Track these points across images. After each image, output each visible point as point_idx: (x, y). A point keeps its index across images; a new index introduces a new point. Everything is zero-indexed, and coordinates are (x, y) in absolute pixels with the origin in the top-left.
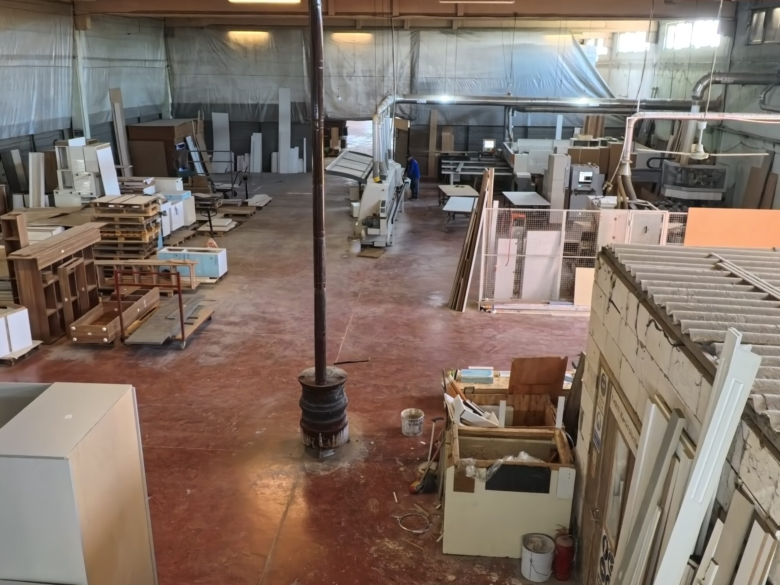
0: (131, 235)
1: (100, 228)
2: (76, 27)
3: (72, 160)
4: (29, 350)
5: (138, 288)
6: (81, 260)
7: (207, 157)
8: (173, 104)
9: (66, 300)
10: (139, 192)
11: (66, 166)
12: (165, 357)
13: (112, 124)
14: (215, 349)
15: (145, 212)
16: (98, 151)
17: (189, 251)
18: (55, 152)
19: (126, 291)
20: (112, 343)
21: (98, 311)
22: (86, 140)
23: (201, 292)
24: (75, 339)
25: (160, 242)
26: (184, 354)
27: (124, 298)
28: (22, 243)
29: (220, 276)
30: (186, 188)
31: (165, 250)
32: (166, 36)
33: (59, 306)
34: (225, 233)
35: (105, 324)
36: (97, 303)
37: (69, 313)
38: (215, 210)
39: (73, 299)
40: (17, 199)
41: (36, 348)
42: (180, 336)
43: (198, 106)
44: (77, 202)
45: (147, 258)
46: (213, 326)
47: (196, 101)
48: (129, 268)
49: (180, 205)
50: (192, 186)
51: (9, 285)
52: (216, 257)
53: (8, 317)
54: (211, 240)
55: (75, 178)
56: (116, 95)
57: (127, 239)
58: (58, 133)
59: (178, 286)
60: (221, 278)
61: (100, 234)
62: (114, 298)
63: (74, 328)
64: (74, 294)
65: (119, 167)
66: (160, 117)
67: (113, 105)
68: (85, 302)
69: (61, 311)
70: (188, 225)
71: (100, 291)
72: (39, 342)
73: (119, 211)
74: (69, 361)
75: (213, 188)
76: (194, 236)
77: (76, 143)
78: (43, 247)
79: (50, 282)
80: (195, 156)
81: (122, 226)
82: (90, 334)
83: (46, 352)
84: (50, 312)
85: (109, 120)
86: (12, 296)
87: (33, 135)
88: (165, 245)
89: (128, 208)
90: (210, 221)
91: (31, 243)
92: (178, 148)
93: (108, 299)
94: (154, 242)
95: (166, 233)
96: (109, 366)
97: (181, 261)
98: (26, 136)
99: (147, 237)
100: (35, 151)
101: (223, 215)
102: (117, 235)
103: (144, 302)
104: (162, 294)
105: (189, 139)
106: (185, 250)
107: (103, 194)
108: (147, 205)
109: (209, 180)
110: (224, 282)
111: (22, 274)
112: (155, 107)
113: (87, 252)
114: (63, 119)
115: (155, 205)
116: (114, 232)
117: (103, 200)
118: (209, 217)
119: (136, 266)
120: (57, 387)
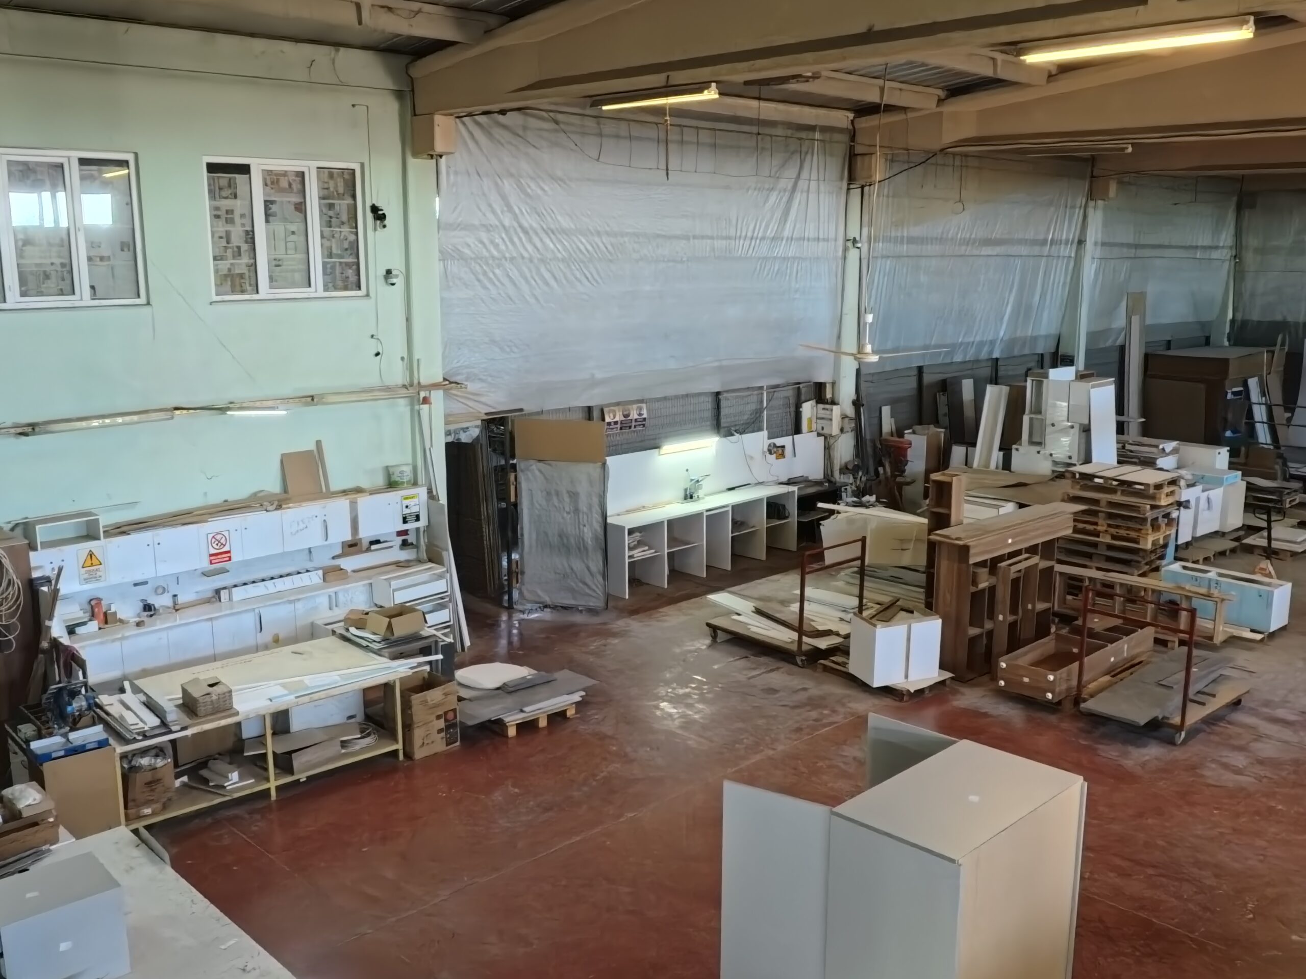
0: (1123, 532)
1: (1075, 513)
2: (1091, 196)
3: (1050, 401)
4: (932, 683)
5: (1118, 622)
6: (1035, 560)
7: (1280, 415)
8: (1233, 321)
9: (1001, 617)
10: (1149, 463)
11: (1038, 410)
12: (1144, 751)
13: (1122, 349)
14: (1239, 760)
15: (1153, 497)
16: (1092, 391)
17: (1221, 575)
18: (1025, 388)
19: (1097, 623)
20: (1059, 703)
21: (1046, 645)
22: (1077, 372)
23: (1229, 652)
24: (1002, 683)
25: (1170, 551)
26: (1177, 754)
27: (1092, 634)
28: (953, 519)
29: (1272, 630)
30: (1232, 466)
31: (1177, 567)
32: (1239, 209)
33: (988, 625)
34: (1294, 554)
35: (1053, 670)
36: (1048, 633)
37: (1002, 638)
38: (1282, 512)
39: (1011, 618)
40: (958, 452)
41: (943, 683)
42: (1177, 720)
43: (1281, 326)
44: (1045, 468)
45: (1143, 575)
46: (1239, 717)
47: (1278, 318)
48: (1111, 586)
49: (1217, 494)
50: (1245, 464)
51: (922, 578)
52: (1270, 595)
53: (913, 627)
54: (1267, 565)
55: (1049, 429)
56: (1137, 304)
57: (1114, 537)
58: (1036, 357)
59: (1190, 632)
60: (1272, 635)
61: (1072, 524)
62: (1078, 631)
63: (1004, 665)
64: (1014, 610)
65: (1121, 418)
66: (1207, 341)
67: (1129, 322)
68: (1028, 630)
69: (990, 634)
70: (1227, 530)
71: (1056, 614)
72: (947, 675)
73: (1112, 491)
74: (985, 715)
75: (1284, 472)
76: (1233, 551)
77: (1061, 375)
78: (982, 530)
79: (982, 585)
80: (1260, 413)
81: (1110, 516)
82: (1026, 680)
83: (955, 692)
84: (973, 631)
85: (1119, 342)
86: (923, 597)
87: (997, 359)
88: (1177, 559)
89: (1125, 488)
90: (1269, 529)
91: (966, 521)
92: (1229, 396)
93: (1064, 631)
94: (1160, 551)
95: (1185, 537)
96: (1044, 740)
97: (1203, 591)
98: (988, 360)
99: (1150, 539)
100: (996, 384)
101: (1295, 521)
102: (1099, 528)
103: (1125, 648)
104: (1157, 641)
105: (1253, 383)
106: (1213, 573)
107: (1088, 460)
108: (1159, 487)
109: (1280, 456)
110: (1277, 642)
111: (945, 567)
112: (1203, 325)
113: (1047, 549)
114: (1046, 337)
115: (1172, 488)
116: (1096, 524)
117: (1087, 469)
118: (1269, 522)
119: (1121, 585)
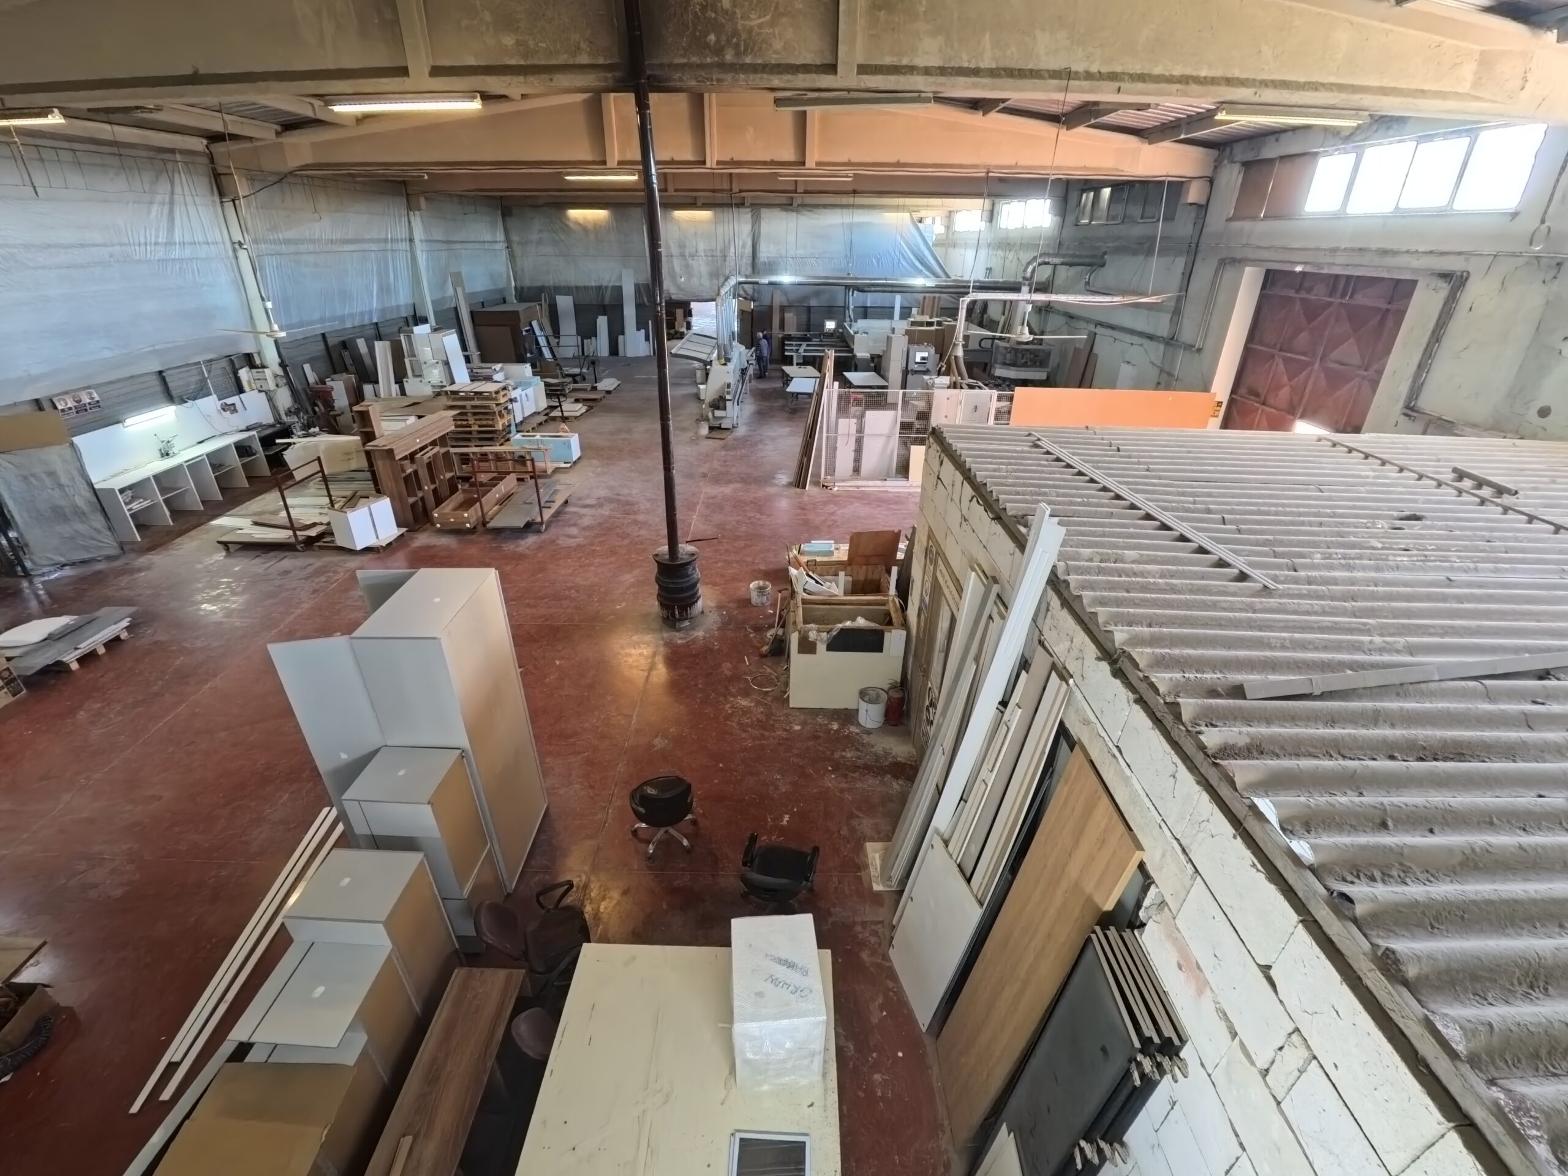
0: (484, 423)
1: (454, 416)
2: (410, 208)
3: (419, 348)
4: (395, 537)
5: (495, 475)
6: (437, 449)
7: (553, 341)
8: (516, 288)
9: (426, 488)
10: (489, 379)
11: (413, 355)
12: (527, 540)
13: (456, 309)
14: (574, 531)
15: (496, 399)
16: (444, 338)
17: (542, 436)
18: (400, 341)
19: (483, 478)
20: (475, 528)
21: (458, 497)
22: (431, 327)
23: (557, 477)
24: (438, 526)
25: (513, 428)
26: (543, 537)
27: (482, 485)
28: (377, 434)
29: (574, 459)
30: (535, 374)
31: (518, 436)
32: (504, 216)
33: (420, 494)
34: (576, 417)
35: (467, 510)
36: (457, 490)
37: (431, 500)
38: (564, 396)
39: (433, 487)
40: (368, 389)
41: (402, 535)
42: (539, 520)
43: (542, 289)
44: (428, 391)
45: (502, 445)
46: (570, 509)
47: (538, 284)
48: (485, 455)
49: (530, 391)
50: (541, 372)
51: (368, 475)
52: (569, 442)
53: (372, 506)
54: (564, 426)
55: (424, 366)
56: (457, 280)
57: (480, 426)
58: (402, 320)
59: (534, 471)
60: (575, 463)
61: (453, 423)
62: (473, 485)
63: (436, 515)
64: (433, 481)
65: (466, 353)
66: (504, 301)
67: (455, 291)
68: (444, 490)
69: (422, 499)
70: (540, 410)
71: (459, 478)
72: (404, 530)
73: (472, 399)
74: (434, 546)
75: (562, 373)
76: (546, 421)
77: (421, 330)
78: (399, 437)
79: (409, 471)
80: (542, 341)
81: (475, 414)
82: (452, 520)
83: (412, 539)
84: (411, 500)
85: (453, 305)
86: (373, 486)
87: (376, 324)
88: (518, 432)
89: (478, 396)
90: (561, 406)
91: (386, 433)
92: (524, 333)
93: (467, 486)
94: (507, 429)
95: (519, 419)
96: (473, 550)
97: (535, 447)
98: (371, 324)
99: (500, 424)
100: (381, 340)
101: (573, 400)
102: (470, 422)
103: (503, 488)
104: (519, 480)
105: (535, 324)
106: (538, 436)
107: (453, 382)
108: (497, 392)
109: (558, 365)
110: (578, 466)
111: (380, 465)
112: (501, 291)
113: (442, 441)
114: (406, 305)
115: (505, 392)
116: (467, 420)
117: (454, 388)
118: (560, 402)
119: (491, 453)
120: (424, 573)
